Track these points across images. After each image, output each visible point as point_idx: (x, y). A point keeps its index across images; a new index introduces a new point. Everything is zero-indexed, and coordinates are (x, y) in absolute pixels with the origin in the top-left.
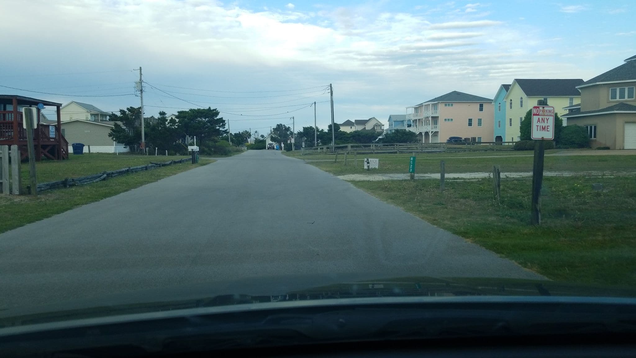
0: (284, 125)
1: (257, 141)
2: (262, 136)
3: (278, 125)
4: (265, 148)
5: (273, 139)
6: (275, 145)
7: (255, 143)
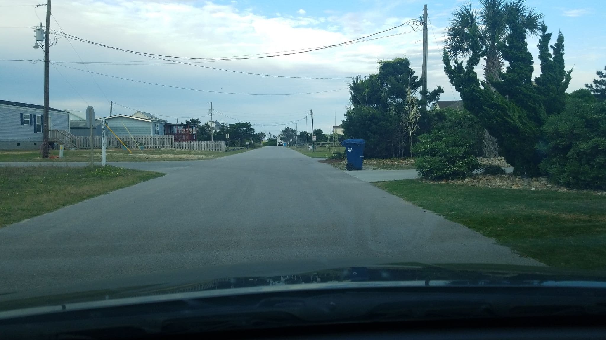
0: (290, 128)
1: (270, 140)
2: (274, 136)
3: (286, 128)
4: (276, 145)
5: (282, 139)
6: (283, 143)
7: (269, 141)
